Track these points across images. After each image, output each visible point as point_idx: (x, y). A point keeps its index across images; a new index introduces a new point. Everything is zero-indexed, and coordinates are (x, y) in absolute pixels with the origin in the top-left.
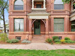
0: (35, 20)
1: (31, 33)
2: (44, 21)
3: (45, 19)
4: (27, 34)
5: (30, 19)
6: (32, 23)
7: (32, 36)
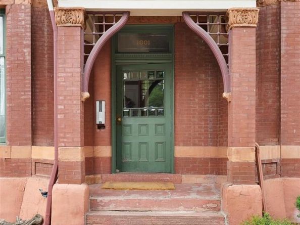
0: (116, 26)
1: (75, 154)
2: (206, 35)
3: (224, 15)
4: (38, 166)
5: (68, 11)
6: (88, 49)
7: (83, 187)
